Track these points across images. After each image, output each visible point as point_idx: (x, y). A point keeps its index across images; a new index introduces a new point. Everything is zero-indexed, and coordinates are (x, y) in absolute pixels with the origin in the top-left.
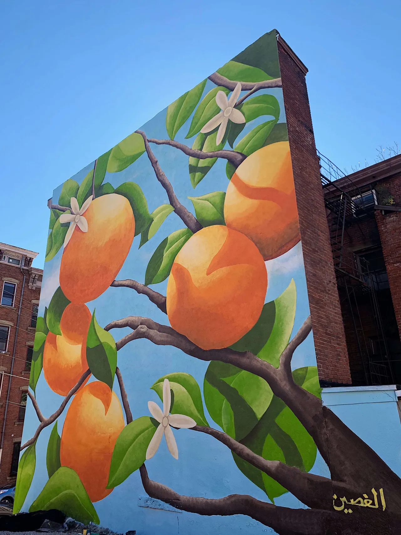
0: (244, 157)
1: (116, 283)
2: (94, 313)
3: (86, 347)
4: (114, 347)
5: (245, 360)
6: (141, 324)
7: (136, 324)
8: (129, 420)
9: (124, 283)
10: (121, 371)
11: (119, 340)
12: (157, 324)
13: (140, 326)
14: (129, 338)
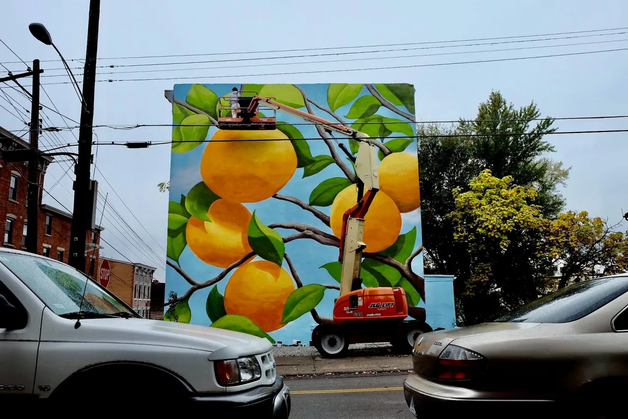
0: (391, 152)
1: (277, 196)
2: (254, 213)
3: (246, 236)
4: (281, 240)
5: (387, 260)
6: (307, 229)
7: (302, 229)
8: (300, 285)
9: (287, 198)
10: (289, 256)
11: (286, 237)
12: (322, 232)
13: (306, 231)
14: (296, 237)
